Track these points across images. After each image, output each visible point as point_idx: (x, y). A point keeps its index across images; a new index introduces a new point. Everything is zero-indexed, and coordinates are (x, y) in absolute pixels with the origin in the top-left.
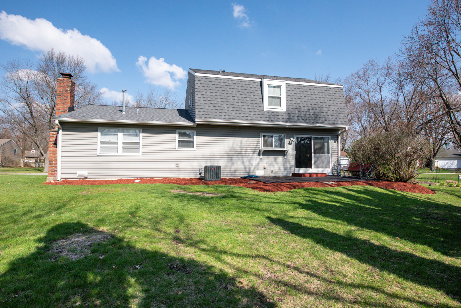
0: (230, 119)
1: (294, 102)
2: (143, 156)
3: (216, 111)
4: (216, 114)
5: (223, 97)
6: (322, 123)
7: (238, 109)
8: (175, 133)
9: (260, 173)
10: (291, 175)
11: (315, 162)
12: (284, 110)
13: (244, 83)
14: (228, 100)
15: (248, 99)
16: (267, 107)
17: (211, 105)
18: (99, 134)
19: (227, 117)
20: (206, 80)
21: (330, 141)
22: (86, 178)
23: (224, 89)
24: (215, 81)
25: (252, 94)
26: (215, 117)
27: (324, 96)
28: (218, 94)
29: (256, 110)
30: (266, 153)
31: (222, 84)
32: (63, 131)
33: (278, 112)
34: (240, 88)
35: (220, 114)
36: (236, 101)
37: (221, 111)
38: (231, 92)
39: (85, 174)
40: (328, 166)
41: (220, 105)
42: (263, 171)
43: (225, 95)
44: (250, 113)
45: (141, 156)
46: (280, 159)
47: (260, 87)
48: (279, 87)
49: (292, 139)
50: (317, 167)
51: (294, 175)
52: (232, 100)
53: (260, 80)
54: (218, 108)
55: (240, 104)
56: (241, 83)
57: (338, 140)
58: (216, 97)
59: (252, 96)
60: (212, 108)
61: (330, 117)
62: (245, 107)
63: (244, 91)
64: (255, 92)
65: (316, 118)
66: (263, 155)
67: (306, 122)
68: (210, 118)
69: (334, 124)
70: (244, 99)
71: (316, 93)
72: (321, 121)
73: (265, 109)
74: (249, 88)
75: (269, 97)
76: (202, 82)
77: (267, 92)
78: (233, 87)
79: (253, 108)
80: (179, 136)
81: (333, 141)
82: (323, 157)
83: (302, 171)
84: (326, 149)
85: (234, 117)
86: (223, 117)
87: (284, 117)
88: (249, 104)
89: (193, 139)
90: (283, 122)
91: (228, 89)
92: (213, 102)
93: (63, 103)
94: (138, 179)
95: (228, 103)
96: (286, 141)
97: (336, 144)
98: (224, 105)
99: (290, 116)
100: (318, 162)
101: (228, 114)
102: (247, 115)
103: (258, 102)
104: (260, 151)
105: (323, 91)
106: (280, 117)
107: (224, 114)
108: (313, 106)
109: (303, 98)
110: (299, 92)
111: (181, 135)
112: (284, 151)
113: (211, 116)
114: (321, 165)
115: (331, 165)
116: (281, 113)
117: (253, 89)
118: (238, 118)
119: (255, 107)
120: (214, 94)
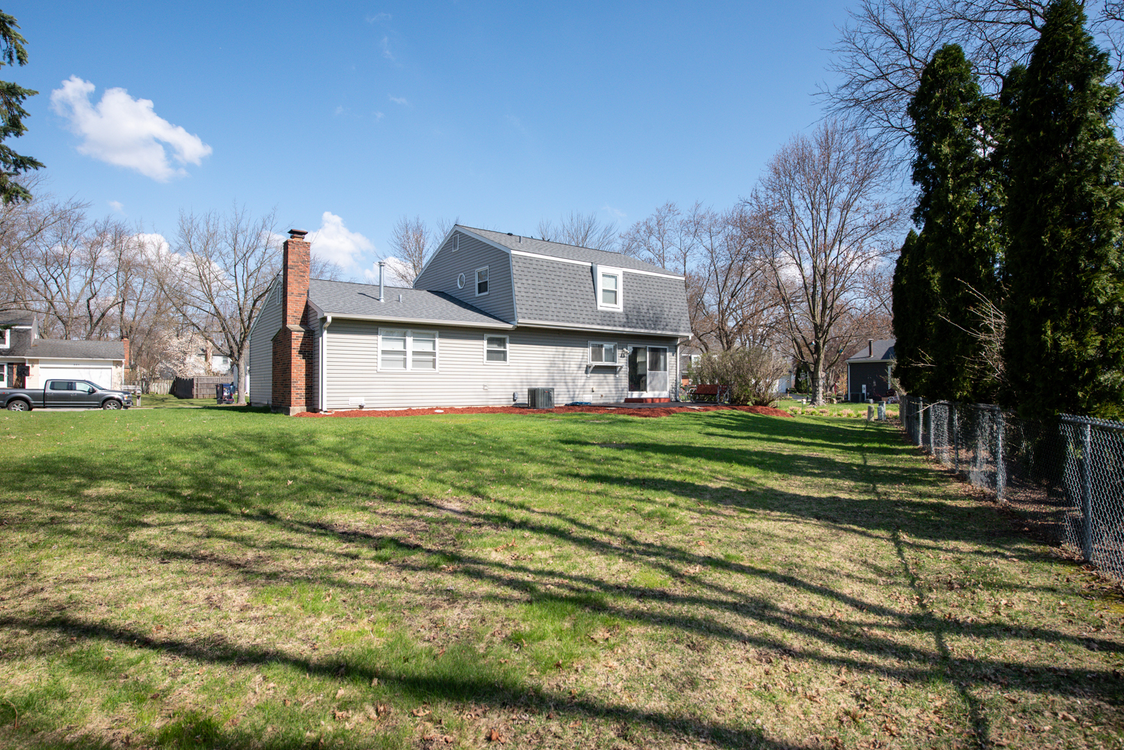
0: (558, 320)
1: (631, 299)
2: (440, 373)
3: (541, 308)
4: (541, 313)
5: (549, 289)
6: (663, 329)
7: (567, 307)
8: (483, 339)
9: (588, 398)
10: (623, 401)
11: (650, 383)
12: (621, 310)
13: (571, 268)
14: (555, 293)
15: (578, 292)
16: (602, 305)
17: (534, 299)
18: (380, 337)
19: (555, 318)
20: (525, 261)
21: (668, 354)
22: (361, 407)
23: (548, 276)
24: (536, 263)
25: (581, 285)
26: (541, 317)
27: (664, 292)
28: (542, 283)
29: (589, 309)
30: (598, 369)
31: (545, 268)
32: (328, 333)
33: (613, 313)
34: (567, 275)
35: (547, 313)
36: (564, 294)
37: (548, 309)
38: (557, 282)
39: (362, 401)
40: (664, 389)
41: (545, 300)
42: (591, 396)
43: (551, 285)
44: (581, 312)
45: (438, 374)
46: (611, 377)
47: (590, 274)
48: (614, 277)
49: (625, 349)
50: (653, 389)
51: (627, 400)
52: (559, 294)
53: (590, 264)
54: (543, 304)
55: (569, 299)
56: (568, 268)
57: (676, 351)
58: (540, 288)
59: (582, 289)
60: (536, 303)
61: (672, 321)
62: (576, 304)
63: (572, 280)
64: (585, 281)
65: (656, 322)
66: (593, 372)
67: (646, 328)
68: (535, 319)
69: (676, 330)
70: (573, 291)
71: (655, 287)
72: (662, 327)
73: (599, 308)
74: (577, 276)
75: (604, 291)
76: (521, 264)
77: (601, 284)
78: (558, 274)
79: (585, 305)
80: (488, 343)
81: (671, 354)
82: (660, 376)
83: (636, 395)
84: (662, 365)
85: (563, 319)
86: (550, 317)
87: (622, 320)
88: (580, 300)
89: (505, 348)
90: (620, 326)
91: (553, 277)
92: (536, 295)
93: (299, 283)
94: (440, 409)
95: (554, 297)
96: (619, 352)
97: (674, 357)
98: (551, 301)
99: (627, 319)
100: (654, 383)
101: (556, 313)
102: (579, 316)
103: (589, 297)
104: (588, 367)
105: (663, 285)
106: (616, 319)
107: (551, 313)
108: (653, 304)
109: (641, 292)
110: (636, 285)
111: (490, 341)
112: (616, 367)
113: (536, 316)
114: (658, 385)
115: (669, 387)
116: (618, 313)
117: (583, 277)
118: (568, 319)
119: (587, 305)
120: (537, 283)
